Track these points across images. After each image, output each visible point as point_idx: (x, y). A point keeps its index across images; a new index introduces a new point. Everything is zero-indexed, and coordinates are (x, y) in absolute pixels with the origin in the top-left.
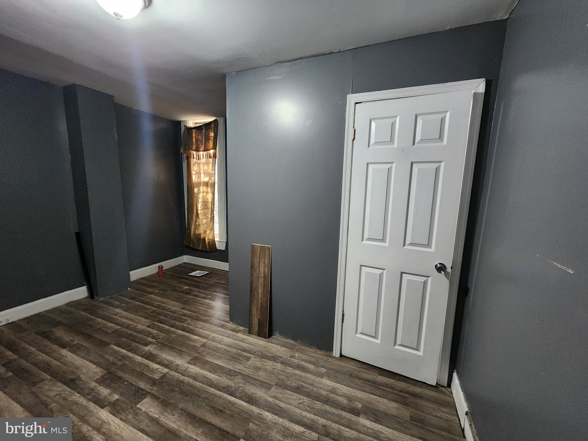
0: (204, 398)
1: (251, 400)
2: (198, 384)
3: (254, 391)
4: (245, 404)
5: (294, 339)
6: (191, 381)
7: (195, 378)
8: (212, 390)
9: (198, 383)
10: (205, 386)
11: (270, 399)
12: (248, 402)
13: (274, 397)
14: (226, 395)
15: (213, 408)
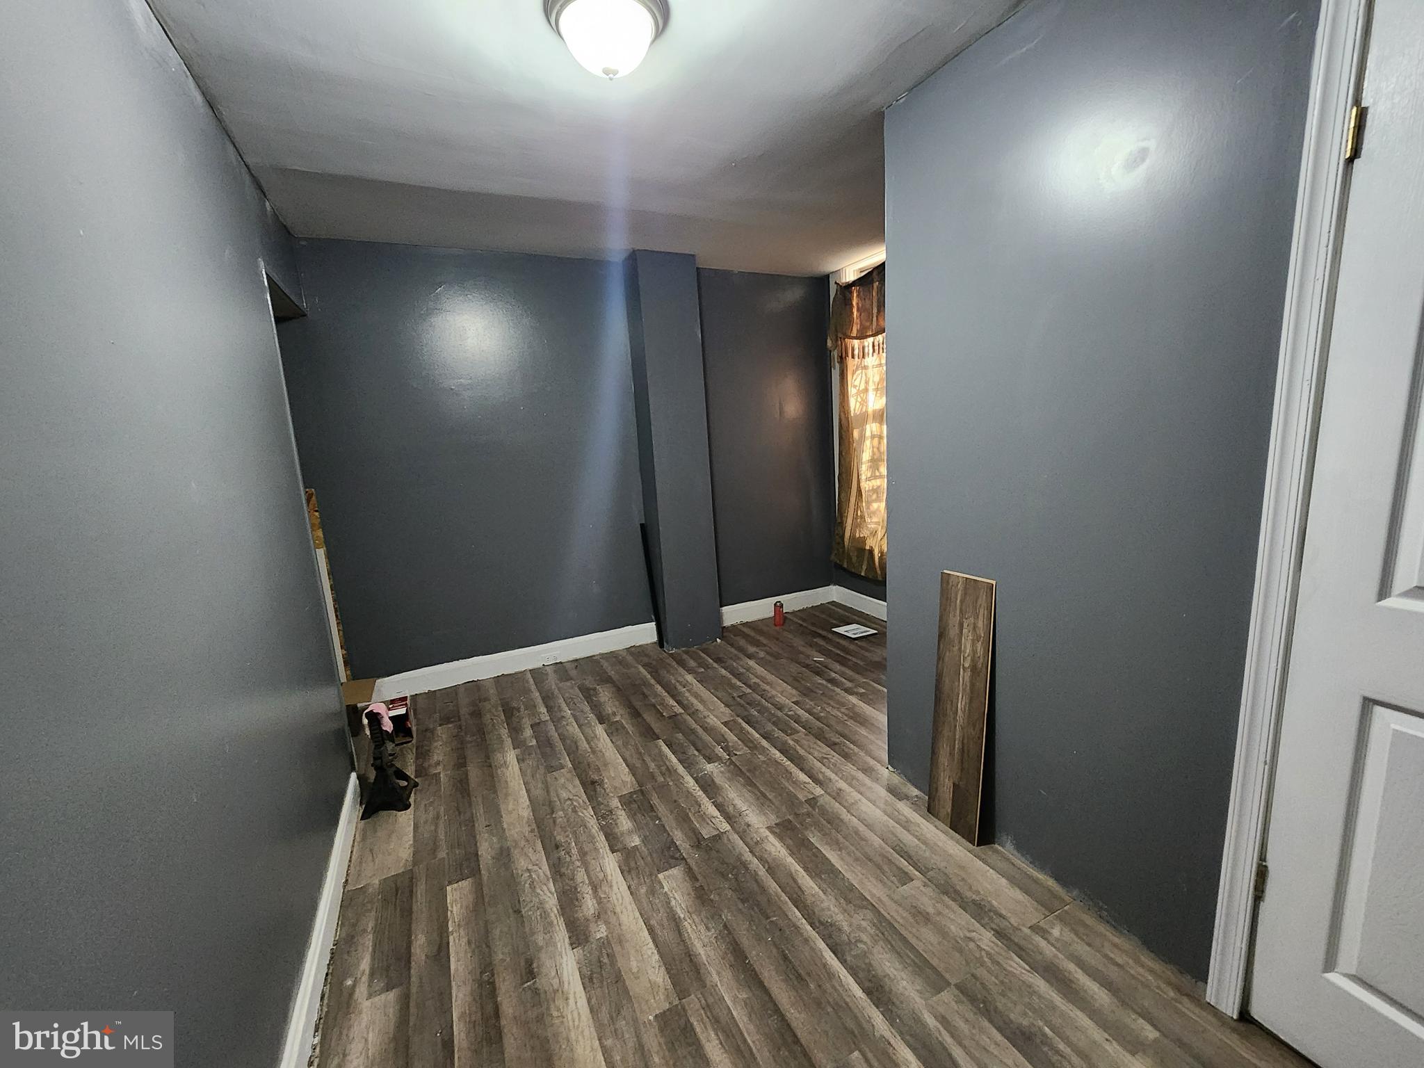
0: (775, 924)
1: (878, 990)
2: (773, 886)
3: (892, 972)
7: (771, 870)
8: (797, 916)
9: (775, 884)
10: (784, 898)
12: (868, 992)
13: (943, 1021)
14: (821, 945)
15: (785, 958)
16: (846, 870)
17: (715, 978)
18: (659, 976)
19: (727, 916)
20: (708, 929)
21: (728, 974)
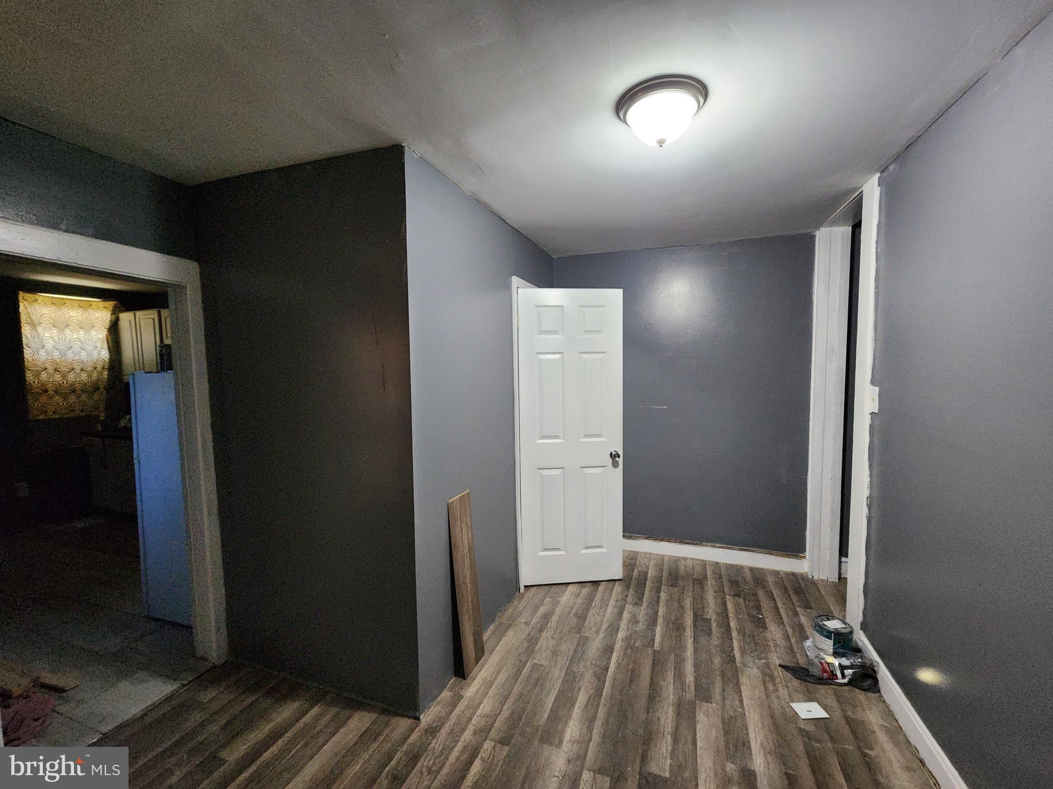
0: (621, 695)
1: (608, 650)
2: (602, 712)
3: (595, 650)
4: (615, 655)
5: (493, 621)
6: (599, 723)
7: (592, 721)
8: (606, 691)
9: (599, 711)
10: (603, 701)
11: (601, 636)
12: (612, 652)
13: (597, 632)
14: (610, 674)
15: (631, 681)
16: (555, 690)
17: (671, 697)
18: (701, 717)
19: (643, 717)
20: (659, 719)
21: (664, 694)
